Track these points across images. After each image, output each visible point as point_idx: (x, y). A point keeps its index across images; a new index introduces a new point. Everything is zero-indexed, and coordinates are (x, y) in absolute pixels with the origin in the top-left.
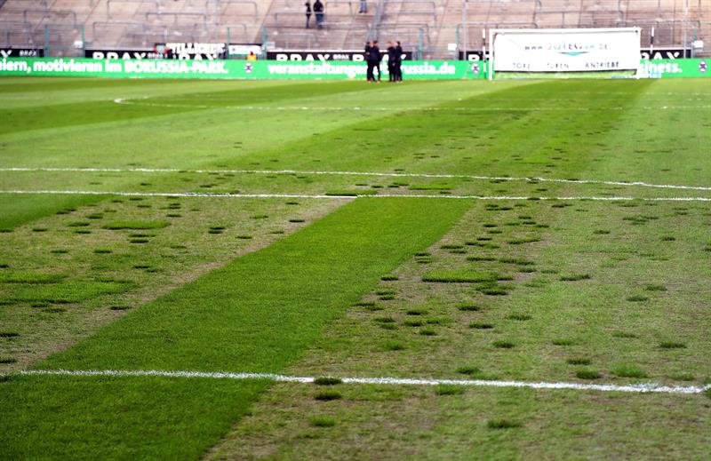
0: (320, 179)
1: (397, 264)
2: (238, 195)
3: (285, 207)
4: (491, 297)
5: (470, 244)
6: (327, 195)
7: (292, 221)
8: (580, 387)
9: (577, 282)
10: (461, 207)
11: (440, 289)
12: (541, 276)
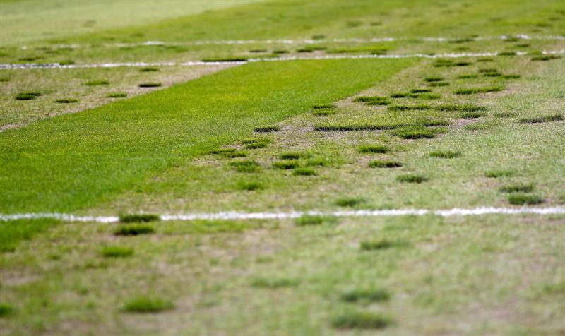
0: (198, 49)
1: (283, 117)
2: (70, 66)
3: (137, 73)
4: (410, 141)
5: (397, 96)
6: (204, 61)
7: (142, 86)
8: (511, 211)
9: (543, 124)
10: (396, 66)
11: (339, 137)
12: (491, 120)
